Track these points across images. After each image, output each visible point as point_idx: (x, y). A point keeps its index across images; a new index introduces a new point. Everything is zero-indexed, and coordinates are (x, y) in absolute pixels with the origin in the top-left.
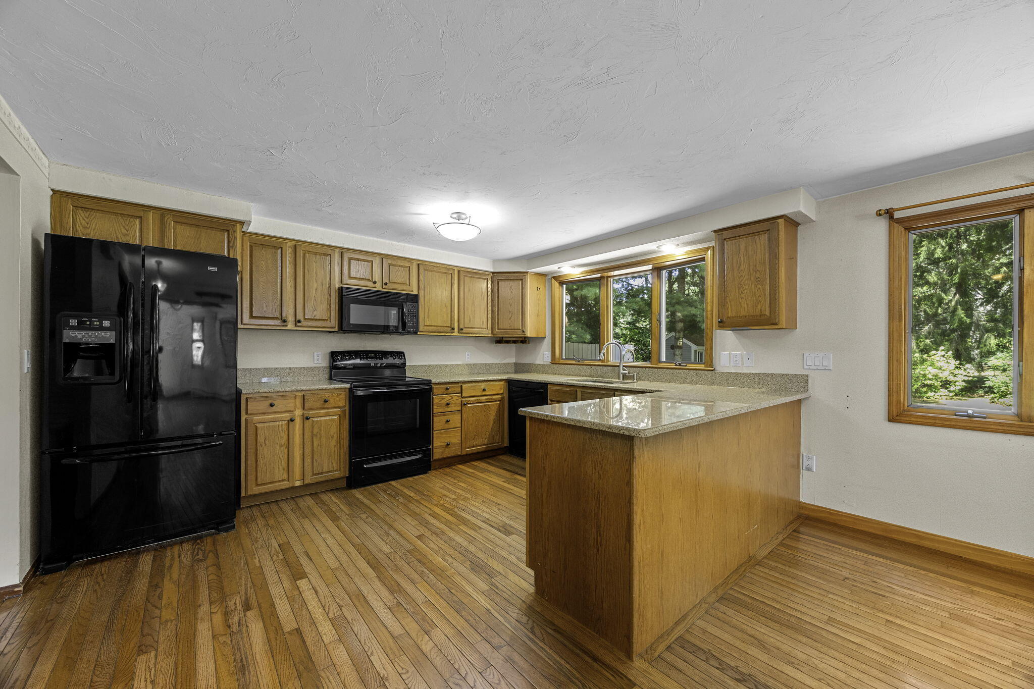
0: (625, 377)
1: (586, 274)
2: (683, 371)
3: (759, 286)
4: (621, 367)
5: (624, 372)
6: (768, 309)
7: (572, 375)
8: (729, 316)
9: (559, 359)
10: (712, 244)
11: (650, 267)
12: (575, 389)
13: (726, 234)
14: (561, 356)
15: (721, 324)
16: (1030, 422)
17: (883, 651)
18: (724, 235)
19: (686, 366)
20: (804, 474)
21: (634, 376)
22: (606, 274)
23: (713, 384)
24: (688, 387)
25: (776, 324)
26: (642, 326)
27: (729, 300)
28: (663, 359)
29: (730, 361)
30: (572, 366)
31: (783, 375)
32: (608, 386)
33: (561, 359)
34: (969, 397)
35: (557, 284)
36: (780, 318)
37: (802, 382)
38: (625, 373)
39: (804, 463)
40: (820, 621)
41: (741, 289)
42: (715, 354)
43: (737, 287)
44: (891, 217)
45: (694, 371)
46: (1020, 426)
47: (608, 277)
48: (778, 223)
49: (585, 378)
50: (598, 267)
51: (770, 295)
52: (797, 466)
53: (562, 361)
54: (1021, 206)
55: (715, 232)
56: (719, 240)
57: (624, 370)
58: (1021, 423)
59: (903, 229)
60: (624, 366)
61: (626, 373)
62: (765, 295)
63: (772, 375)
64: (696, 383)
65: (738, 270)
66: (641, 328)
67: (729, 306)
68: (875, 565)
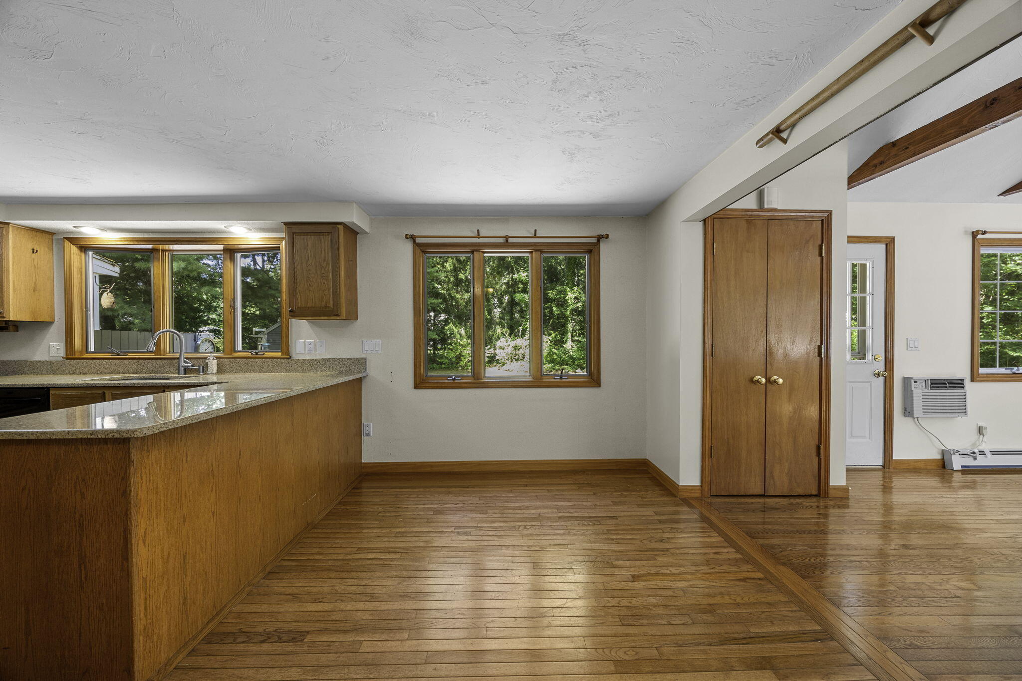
0: (186, 370)
1: (127, 243)
2: (259, 360)
3: (324, 281)
4: (182, 359)
5: (186, 364)
6: (331, 302)
7: (106, 373)
8: (299, 306)
9: (81, 352)
10: (283, 235)
11: (221, 247)
12: (101, 391)
13: (296, 229)
14: (85, 349)
15: (292, 314)
16: (478, 380)
17: (388, 556)
18: (294, 229)
19: (263, 354)
20: (365, 439)
21: (199, 369)
22: (161, 247)
23: (289, 371)
24: (264, 376)
25: (337, 315)
26: (249, 312)
27: (299, 291)
28: (240, 348)
29: (305, 348)
30: (104, 362)
31: (348, 359)
32: (162, 383)
33: (85, 352)
34: (490, 367)
35: (74, 249)
36: (341, 310)
37: (361, 363)
38: (187, 366)
39: (365, 430)
40: (350, 554)
41: (310, 282)
42: (291, 342)
43: (305, 280)
44: (414, 241)
45: (271, 359)
46: (474, 383)
47: (163, 251)
48: (338, 228)
49: (126, 375)
50: (146, 236)
51: (333, 290)
52: (359, 434)
53: (86, 356)
54: (473, 249)
55: (285, 224)
56: (288, 232)
57: (185, 362)
58: (475, 381)
59: (420, 251)
60: (186, 358)
61: (189, 366)
62: (329, 289)
63: (339, 359)
64: (273, 372)
65: (307, 264)
66: (248, 313)
67: (299, 297)
68: (402, 495)
